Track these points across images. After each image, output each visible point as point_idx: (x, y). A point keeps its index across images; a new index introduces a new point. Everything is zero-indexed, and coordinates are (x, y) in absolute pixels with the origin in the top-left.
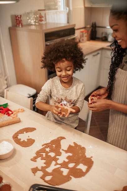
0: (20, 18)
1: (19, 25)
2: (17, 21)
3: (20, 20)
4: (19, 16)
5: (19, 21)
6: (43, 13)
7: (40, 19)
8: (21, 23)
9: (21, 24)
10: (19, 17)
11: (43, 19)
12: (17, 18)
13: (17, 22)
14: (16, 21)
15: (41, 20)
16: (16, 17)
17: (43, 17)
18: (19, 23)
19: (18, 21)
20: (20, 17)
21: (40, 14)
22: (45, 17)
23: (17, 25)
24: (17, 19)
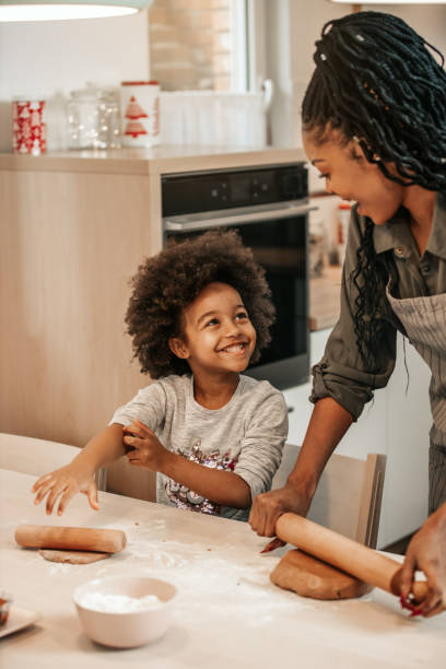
0: (36, 114)
1: (32, 146)
2: (21, 126)
3: (35, 122)
4: (35, 106)
5: (33, 128)
6: (146, 98)
7: (130, 125)
8: (39, 137)
9: (42, 142)
10: (31, 111)
11: (147, 124)
12: (25, 114)
13: (21, 132)
14: (16, 127)
15: (134, 129)
16: (20, 109)
17: (144, 116)
18: (33, 138)
19: (27, 129)
20: (40, 111)
21: (133, 100)
22: (157, 115)
23: (19, 148)
24: (22, 120)
